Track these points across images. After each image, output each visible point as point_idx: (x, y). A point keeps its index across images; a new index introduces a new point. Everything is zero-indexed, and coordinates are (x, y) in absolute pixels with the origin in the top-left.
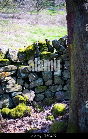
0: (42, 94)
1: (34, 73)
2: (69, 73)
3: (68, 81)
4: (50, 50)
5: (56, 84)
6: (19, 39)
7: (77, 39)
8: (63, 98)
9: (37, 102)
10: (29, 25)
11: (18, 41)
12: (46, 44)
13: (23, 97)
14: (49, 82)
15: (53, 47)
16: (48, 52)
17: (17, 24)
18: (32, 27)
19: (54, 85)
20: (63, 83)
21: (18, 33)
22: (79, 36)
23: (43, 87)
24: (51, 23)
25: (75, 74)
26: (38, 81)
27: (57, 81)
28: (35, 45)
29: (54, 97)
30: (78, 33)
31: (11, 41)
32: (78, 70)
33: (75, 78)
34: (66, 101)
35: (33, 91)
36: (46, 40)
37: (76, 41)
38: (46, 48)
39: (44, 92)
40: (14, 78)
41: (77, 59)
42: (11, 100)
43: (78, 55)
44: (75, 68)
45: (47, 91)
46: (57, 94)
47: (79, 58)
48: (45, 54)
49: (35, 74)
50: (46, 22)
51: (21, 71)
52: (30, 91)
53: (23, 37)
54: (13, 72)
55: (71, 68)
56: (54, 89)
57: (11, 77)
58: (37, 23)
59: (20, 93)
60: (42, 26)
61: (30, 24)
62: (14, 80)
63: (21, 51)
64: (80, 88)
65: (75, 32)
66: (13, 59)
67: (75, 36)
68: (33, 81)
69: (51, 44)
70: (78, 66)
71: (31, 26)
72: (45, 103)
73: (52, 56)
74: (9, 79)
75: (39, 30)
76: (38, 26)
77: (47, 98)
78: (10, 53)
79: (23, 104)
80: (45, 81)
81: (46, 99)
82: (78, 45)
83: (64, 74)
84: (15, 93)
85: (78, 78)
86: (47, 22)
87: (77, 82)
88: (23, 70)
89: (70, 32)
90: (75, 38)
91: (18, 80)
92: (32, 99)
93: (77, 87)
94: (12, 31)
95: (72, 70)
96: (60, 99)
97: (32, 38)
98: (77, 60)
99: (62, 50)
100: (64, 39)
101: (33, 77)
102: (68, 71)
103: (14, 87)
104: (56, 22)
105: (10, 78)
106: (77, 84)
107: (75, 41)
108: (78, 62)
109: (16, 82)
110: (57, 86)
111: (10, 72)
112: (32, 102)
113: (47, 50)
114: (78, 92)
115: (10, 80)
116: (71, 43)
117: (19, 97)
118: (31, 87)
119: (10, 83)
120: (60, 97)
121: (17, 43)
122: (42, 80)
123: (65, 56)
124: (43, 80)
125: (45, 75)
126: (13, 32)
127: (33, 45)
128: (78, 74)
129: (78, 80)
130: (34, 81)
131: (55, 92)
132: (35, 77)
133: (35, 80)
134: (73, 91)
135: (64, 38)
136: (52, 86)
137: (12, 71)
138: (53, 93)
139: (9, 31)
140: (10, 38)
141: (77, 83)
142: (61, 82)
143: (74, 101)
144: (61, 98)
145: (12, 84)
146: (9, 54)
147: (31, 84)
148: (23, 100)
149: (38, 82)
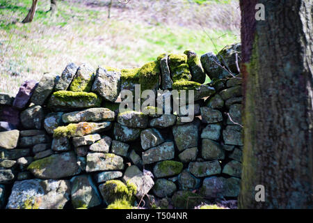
0: (172, 181)
1: (155, 130)
2: (239, 133)
3: (235, 152)
4: (196, 77)
5: (205, 158)
6: (120, 54)
7: (264, 51)
8: (220, 193)
9: (157, 198)
10: (146, 24)
11: (117, 59)
12: (187, 63)
13: (126, 184)
14: (190, 153)
15: (203, 69)
16: (191, 80)
17: (118, 20)
18: (154, 28)
19: (201, 161)
20: (223, 158)
21: (118, 40)
22: (269, 43)
23: (173, 163)
24: (198, 21)
25: (255, 135)
26: (162, 149)
27: (208, 150)
28: (159, 64)
29: (199, 188)
30: (266, 36)
31: (102, 58)
32: (262, 125)
33: (253, 143)
34: (228, 202)
35: (149, 172)
36: (188, 53)
37: (261, 56)
38: (186, 71)
39: (176, 175)
40: (106, 137)
41: (260, 98)
42: (96, 192)
43: (263, 90)
44: (254, 119)
45: (184, 174)
46: (206, 182)
47: (267, 97)
48: (183, 86)
49: (157, 131)
50: (185, 20)
51: (123, 123)
52: (142, 171)
53: (130, 52)
54: (104, 125)
55: (245, 118)
56: (201, 170)
57: (99, 135)
58: (164, 20)
59: (119, 174)
60: (176, 27)
61: (150, 21)
62: (107, 142)
63: (126, 75)
64: (265, 168)
65: (259, 33)
66: (106, 93)
67: (258, 43)
68: (151, 147)
69: (199, 63)
70: (262, 114)
71: (150, 26)
72: (177, 202)
73: (199, 90)
74: (94, 141)
75: (170, 36)
76: (168, 27)
77: (182, 190)
78: (99, 79)
79: (125, 201)
80: (180, 149)
81: (180, 193)
82: (264, 65)
83: (227, 136)
84: (106, 173)
85: (263, 144)
86: (189, 20)
87: (259, 154)
88: (129, 120)
89: (246, 35)
90: (259, 47)
91: (116, 145)
92: (146, 191)
93: (257, 166)
94: (105, 36)
95: (248, 123)
96: (214, 196)
97: (152, 54)
98: (260, 101)
99: (224, 78)
100: (231, 54)
101: (152, 138)
102: (236, 127)
103: (105, 159)
104: (210, 21)
105: (98, 137)
106: (258, 159)
107: (258, 56)
108: (263, 105)
109: (110, 149)
110: (207, 164)
111: (97, 124)
112: (145, 197)
113: (189, 76)
114: (261, 177)
115: (96, 142)
116: (248, 60)
117: (115, 185)
118: (145, 162)
119: (97, 150)
120: (215, 191)
121: (116, 63)
122: (173, 146)
123: (230, 93)
124: (175, 146)
125: (181, 136)
126: (108, 39)
127: (156, 62)
128: (262, 134)
129: (261, 148)
130: (152, 149)
131: (202, 179)
132: (156, 139)
133: (157, 146)
134: (248, 173)
135: (230, 49)
136: (197, 163)
137: (102, 120)
138: (197, 180)
139: (98, 35)
140: (99, 53)
141: (259, 156)
142: (218, 154)
143: (249, 200)
144: (216, 193)
145: (101, 152)
146: (99, 82)
147: (146, 155)
148: (124, 193)
149: (163, 152)
